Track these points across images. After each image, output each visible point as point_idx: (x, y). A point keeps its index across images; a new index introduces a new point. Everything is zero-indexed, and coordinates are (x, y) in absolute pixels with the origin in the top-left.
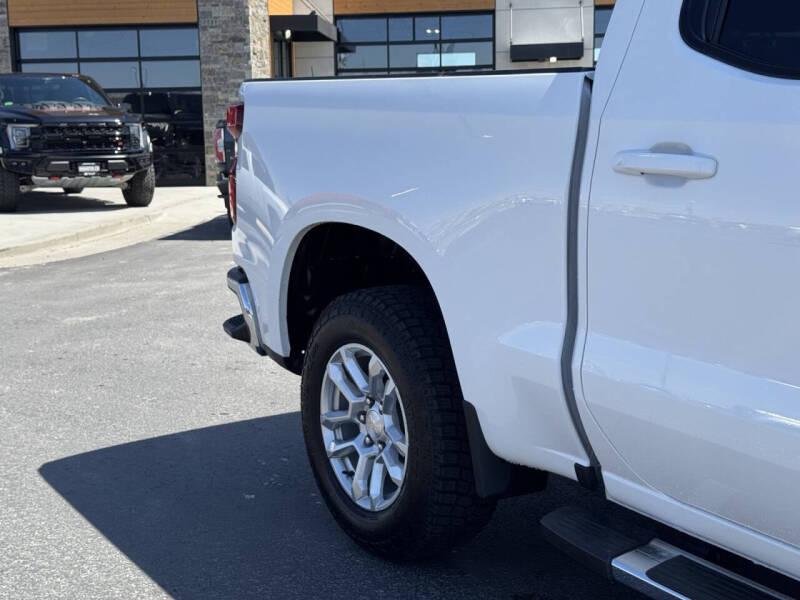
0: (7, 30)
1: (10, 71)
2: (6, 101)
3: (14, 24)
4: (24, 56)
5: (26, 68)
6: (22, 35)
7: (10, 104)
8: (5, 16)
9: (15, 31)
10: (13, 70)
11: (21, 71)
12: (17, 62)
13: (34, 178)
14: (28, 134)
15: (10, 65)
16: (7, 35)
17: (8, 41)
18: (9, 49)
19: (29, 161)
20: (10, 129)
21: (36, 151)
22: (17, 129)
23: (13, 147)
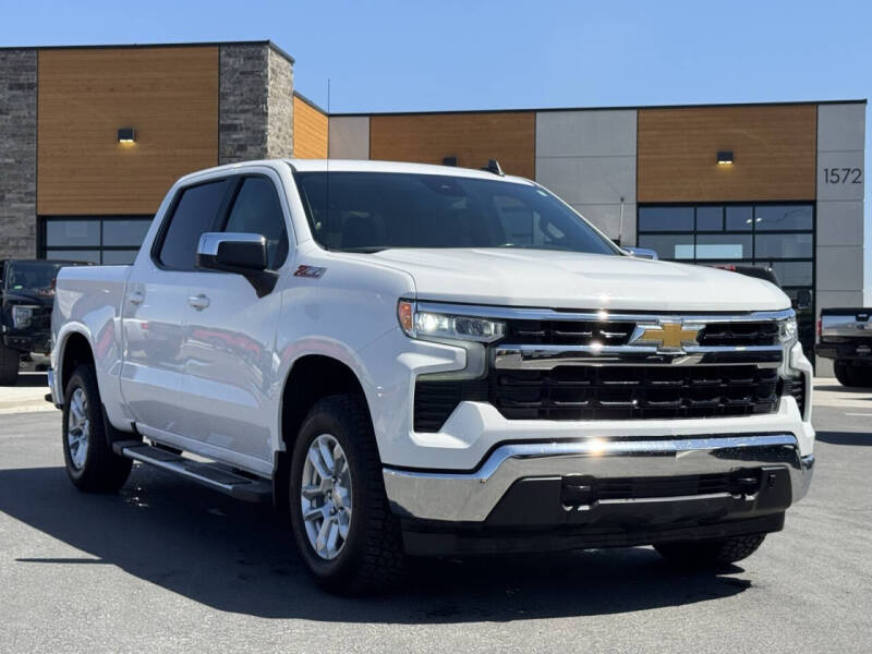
0: (34, 217)
1: (34, 257)
2: (17, 285)
3: (42, 212)
4: (50, 243)
5: (51, 255)
6: (50, 224)
7: (20, 287)
8: (34, 205)
9: (42, 221)
10: (38, 257)
11: (45, 257)
12: (42, 249)
13: (33, 354)
14: (30, 314)
15: (35, 251)
16: (34, 222)
17: (35, 230)
18: (35, 237)
19: (29, 339)
20: (15, 310)
21: (37, 330)
22: (21, 310)
23: (15, 325)
